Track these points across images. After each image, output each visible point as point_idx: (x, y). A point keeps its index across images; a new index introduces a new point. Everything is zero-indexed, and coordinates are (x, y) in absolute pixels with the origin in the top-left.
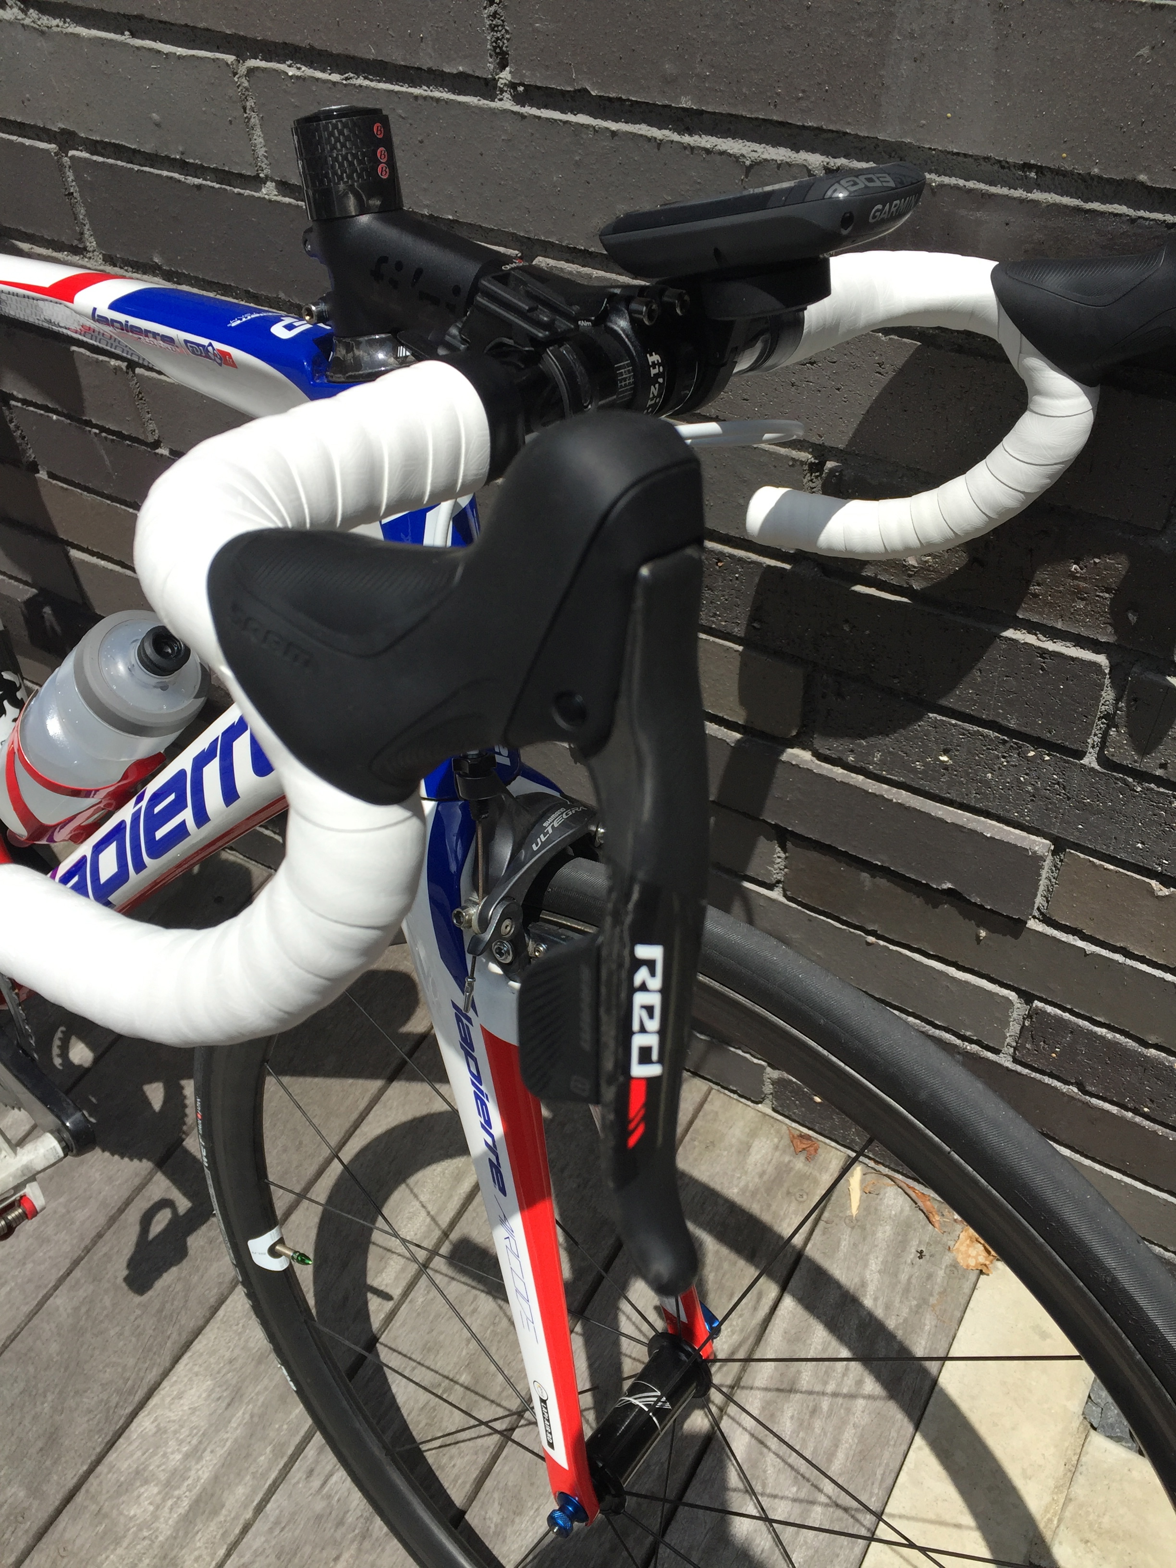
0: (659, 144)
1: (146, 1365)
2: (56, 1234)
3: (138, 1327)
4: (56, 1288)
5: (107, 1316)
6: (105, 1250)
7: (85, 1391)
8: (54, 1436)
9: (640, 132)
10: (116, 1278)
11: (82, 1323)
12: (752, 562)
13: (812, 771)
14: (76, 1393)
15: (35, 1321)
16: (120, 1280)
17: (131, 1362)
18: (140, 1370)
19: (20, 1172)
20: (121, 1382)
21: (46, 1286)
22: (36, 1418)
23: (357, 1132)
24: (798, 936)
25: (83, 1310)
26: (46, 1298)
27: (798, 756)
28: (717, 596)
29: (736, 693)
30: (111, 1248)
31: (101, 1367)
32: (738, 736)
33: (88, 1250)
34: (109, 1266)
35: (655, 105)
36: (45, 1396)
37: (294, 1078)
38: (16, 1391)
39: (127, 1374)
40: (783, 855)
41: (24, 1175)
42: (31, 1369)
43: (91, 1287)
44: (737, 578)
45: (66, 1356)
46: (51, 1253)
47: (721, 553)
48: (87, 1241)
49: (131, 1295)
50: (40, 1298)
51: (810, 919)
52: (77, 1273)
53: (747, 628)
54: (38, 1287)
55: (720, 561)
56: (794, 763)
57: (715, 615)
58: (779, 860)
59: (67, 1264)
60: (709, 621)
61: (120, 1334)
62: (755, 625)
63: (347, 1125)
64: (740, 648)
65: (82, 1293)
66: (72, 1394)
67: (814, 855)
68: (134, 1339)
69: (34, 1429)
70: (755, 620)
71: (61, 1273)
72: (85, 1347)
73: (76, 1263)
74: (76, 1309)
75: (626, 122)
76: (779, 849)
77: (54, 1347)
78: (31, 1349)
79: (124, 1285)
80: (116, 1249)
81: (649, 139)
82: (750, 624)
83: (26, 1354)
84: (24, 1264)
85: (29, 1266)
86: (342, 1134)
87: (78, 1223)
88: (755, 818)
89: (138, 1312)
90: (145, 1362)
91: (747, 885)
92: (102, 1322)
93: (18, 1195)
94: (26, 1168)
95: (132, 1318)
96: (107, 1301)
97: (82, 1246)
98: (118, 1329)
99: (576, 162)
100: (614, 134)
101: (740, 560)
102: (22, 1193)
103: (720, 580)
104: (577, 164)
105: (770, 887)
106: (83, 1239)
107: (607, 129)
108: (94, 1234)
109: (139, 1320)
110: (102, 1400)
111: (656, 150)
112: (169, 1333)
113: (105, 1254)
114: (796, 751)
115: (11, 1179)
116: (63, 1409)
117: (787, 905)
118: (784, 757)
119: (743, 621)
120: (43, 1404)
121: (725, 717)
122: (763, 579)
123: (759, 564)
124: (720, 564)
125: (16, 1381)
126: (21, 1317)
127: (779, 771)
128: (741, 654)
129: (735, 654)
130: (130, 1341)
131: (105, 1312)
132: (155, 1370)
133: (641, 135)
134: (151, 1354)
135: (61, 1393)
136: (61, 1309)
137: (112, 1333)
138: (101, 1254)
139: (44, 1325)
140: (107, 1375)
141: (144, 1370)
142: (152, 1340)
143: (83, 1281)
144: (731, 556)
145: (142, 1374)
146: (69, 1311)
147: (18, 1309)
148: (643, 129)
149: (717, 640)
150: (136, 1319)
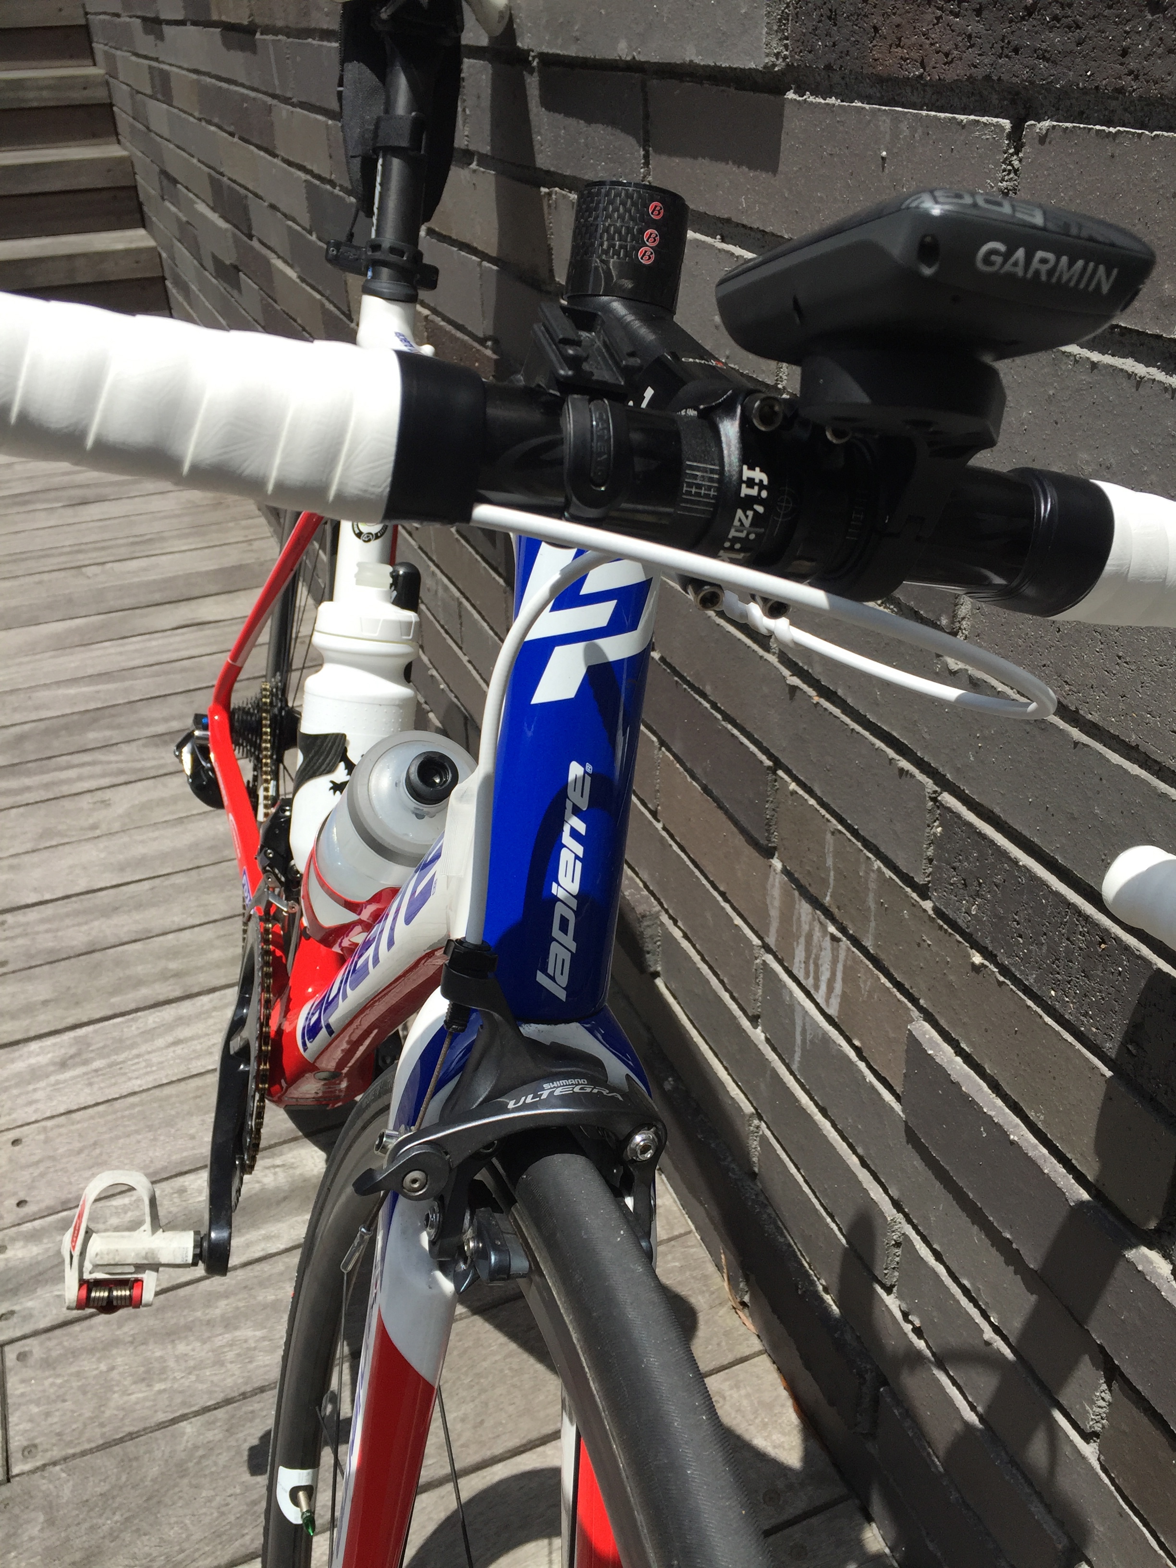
0: (1139, 382)
1: (207, 1549)
2: (231, 1362)
3: (227, 1505)
4: (196, 1414)
5: (212, 1473)
6: (257, 1406)
7: (145, 1534)
8: (93, 1559)
9: (1124, 367)
10: (245, 1440)
11: (190, 1464)
12: (1141, 957)
13: (1159, 1291)
14: (138, 1530)
15: (158, 1434)
16: (246, 1446)
17: (197, 1536)
18: (198, 1549)
19: (143, 1254)
20: (177, 1548)
21: (191, 1406)
22: (93, 1528)
23: (540, 1449)
24: (1102, 1529)
25: (200, 1452)
26: (184, 1417)
27: (1151, 1262)
28: (1093, 988)
29: (1093, 1134)
30: (262, 1409)
31: (173, 1520)
32: (1085, 1196)
33: (244, 1396)
34: (249, 1424)
35: (1144, 333)
36: (114, 1514)
37: (520, 1350)
38: (98, 1490)
39: (186, 1545)
40: (1108, 1397)
41: (146, 1258)
42: (124, 1478)
43: (220, 1436)
44: (1120, 973)
45: (156, 1487)
46: (215, 1379)
47: (1107, 931)
48: (248, 1388)
49: (245, 1468)
50: (177, 1414)
51: (1122, 1513)
52: (220, 1413)
53: (1120, 1047)
54: (184, 1403)
55: (1104, 942)
56: (1140, 1268)
57: (1086, 1014)
58: (1101, 1403)
59: (219, 1397)
60: (1078, 1019)
61: (209, 1500)
62: (1130, 1047)
63: (534, 1435)
64: (1109, 1074)
65: (210, 1435)
66: (134, 1528)
67: (1145, 1420)
68: (215, 1515)
69: (84, 1538)
70: (1132, 1042)
71: (209, 1404)
72: (177, 1490)
73: (228, 1402)
74: (196, 1447)
75: (1113, 356)
76: (1104, 1387)
77: (155, 1471)
78: (137, 1459)
79: (246, 1453)
80: (264, 1413)
81: (1130, 376)
82: (1123, 1044)
83: (130, 1460)
84: (190, 1373)
85: (193, 1378)
86: (524, 1441)
87: (255, 1364)
88: (1081, 1325)
89: (238, 1491)
90: (207, 1545)
91: (1058, 1416)
92: (205, 1476)
93: (135, 1276)
94: (151, 1253)
95: (230, 1492)
96: (223, 1459)
97: (242, 1390)
98: (212, 1493)
99: (1049, 396)
100: (1094, 365)
101: (1127, 948)
102: (139, 1276)
103: (1100, 968)
104: (1050, 399)
105: (1087, 1437)
106: (246, 1384)
107: (1088, 359)
108: (256, 1385)
109: (232, 1498)
110: (150, 1555)
111: (1134, 390)
112: (246, 1531)
113: (252, 1412)
114: (1154, 1256)
115: (133, 1254)
116: (117, 1537)
117: (1097, 1473)
118: (1131, 1254)
119: (1117, 1036)
120: (108, 1519)
121: (1074, 1161)
122: (1149, 987)
123: (1148, 963)
124: (1103, 946)
125: (105, 1481)
126: (152, 1422)
127: (1119, 1271)
128: (1109, 1081)
129: (1100, 1078)
130: (212, 1514)
131: (213, 1469)
132: (209, 1559)
133: (1122, 370)
134: (218, 1541)
135: (127, 1519)
136: (185, 1438)
137: (204, 1494)
138: (251, 1408)
139: (161, 1444)
140: (171, 1533)
141: (201, 1552)
142: (228, 1527)
143: (219, 1424)
144: (1117, 939)
145: (197, 1555)
146: (189, 1445)
147: (156, 1411)
148: (1129, 364)
149: (1084, 1051)
150: (230, 1496)
